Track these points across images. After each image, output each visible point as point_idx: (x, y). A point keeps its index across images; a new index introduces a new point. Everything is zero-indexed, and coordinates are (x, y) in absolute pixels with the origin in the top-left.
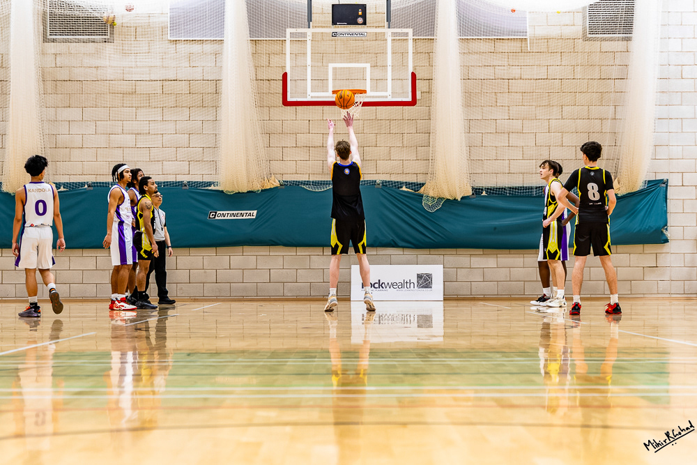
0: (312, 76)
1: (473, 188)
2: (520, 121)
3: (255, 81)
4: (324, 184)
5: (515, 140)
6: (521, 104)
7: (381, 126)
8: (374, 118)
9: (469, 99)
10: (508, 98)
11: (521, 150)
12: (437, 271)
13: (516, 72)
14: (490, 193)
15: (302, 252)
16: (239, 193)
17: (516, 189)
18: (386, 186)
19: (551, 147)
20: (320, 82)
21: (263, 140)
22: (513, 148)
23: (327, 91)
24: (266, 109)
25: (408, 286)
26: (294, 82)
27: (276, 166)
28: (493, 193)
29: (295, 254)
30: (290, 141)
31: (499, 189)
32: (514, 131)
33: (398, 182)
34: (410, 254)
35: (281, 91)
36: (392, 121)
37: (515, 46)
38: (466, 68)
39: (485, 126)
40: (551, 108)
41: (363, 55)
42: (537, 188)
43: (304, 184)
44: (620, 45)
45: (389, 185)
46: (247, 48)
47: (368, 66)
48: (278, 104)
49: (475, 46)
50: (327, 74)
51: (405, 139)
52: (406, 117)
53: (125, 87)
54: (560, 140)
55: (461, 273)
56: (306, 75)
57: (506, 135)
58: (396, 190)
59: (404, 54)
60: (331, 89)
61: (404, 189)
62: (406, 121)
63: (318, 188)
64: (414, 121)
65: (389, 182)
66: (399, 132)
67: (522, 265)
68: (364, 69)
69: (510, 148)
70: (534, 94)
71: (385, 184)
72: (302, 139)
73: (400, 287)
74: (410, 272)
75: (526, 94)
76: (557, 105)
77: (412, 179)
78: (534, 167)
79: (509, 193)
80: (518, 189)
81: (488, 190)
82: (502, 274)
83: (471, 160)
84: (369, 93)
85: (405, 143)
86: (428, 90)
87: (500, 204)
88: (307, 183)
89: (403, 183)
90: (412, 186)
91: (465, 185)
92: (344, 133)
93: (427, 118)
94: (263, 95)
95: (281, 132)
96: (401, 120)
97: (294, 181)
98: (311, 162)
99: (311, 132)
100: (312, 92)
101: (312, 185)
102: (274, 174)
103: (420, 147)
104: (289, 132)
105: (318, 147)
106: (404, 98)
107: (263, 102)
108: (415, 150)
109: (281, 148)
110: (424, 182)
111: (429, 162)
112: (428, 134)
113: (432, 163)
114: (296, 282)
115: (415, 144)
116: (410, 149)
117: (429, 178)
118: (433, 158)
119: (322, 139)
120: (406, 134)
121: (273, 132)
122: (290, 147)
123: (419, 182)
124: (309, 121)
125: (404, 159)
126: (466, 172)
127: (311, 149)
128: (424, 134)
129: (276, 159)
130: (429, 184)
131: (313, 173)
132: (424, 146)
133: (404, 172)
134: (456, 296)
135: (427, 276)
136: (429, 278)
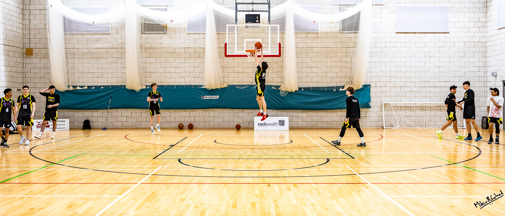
1: (299, 88)
2: (316, 63)
4: (244, 86)
5: (314, 70)
6: (316, 57)
9: (298, 55)
10: (312, 54)
11: (316, 73)
12: (286, 119)
13: (314, 45)
15: (235, 111)
16: (212, 89)
17: (314, 88)
21: (221, 70)
23: (243, 51)
24: (222, 58)
25: (276, 125)
27: (226, 80)
28: (306, 89)
29: (233, 111)
30: (231, 70)
31: (308, 88)
32: (314, 66)
33: (271, 85)
37: (314, 35)
38: (297, 43)
39: (303, 65)
40: (328, 58)
42: (322, 87)
44: (353, 35)
45: (268, 86)
46: (215, 36)
49: (300, 35)
51: (274, 70)
52: (277, 60)
53: (171, 50)
54: (331, 70)
55: (294, 119)
57: (311, 68)
58: (270, 88)
60: (245, 50)
61: (273, 88)
63: (242, 87)
64: (277, 63)
66: (271, 67)
67: (316, 115)
69: (312, 73)
70: (321, 53)
72: (236, 69)
73: (273, 125)
74: (276, 120)
75: (318, 53)
76: (330, 57)
77: (276, 84)
78: (321, 80)
79: (312, 90)
81: (304, 88)
82: (309, 119)
83: (298, 77)
87: (309, 93)
88: (237, 86)
89: (273, 86)
90: (276, 87)
91: (296, 86)
92: (251, 67)
93: (282, 62)
94: (221, 53)
95: (228, 67)
96: (272, 62)
97: (232, 85)
98: (239, 78)
99: (239, 67)
100: (237, 51)
101: (239, 86)
102: (225, 82)
103: (279, 73)
104: (231, 67)
105: (241, 72)
106: (276, 54)
107: (221, 56)
108: (277, 74)
109: (228, 73)
110: (280, 85)
111: (282, 78)
112: (282, 68)
113: (284, 78)
114: (233, 122)
115: (277, 71)
116: (275, 73)
117: (282, 84)
118: (284, 76)
119: (243, 69)
120: (274, 68)
121: (225, 67)
122: (231, 72)
123: (278, 85)
124: (238, 63)
125: (273, 77)
126: (296, 81)
127: (239, 73)
128: (280, 68)
129: (226, 77)
130: (282, 86)
131: (239, 82)
132: (281, 72)
133: (273, 82)
134: (293, 128)
135: (282, 121)
136: (284, 122)
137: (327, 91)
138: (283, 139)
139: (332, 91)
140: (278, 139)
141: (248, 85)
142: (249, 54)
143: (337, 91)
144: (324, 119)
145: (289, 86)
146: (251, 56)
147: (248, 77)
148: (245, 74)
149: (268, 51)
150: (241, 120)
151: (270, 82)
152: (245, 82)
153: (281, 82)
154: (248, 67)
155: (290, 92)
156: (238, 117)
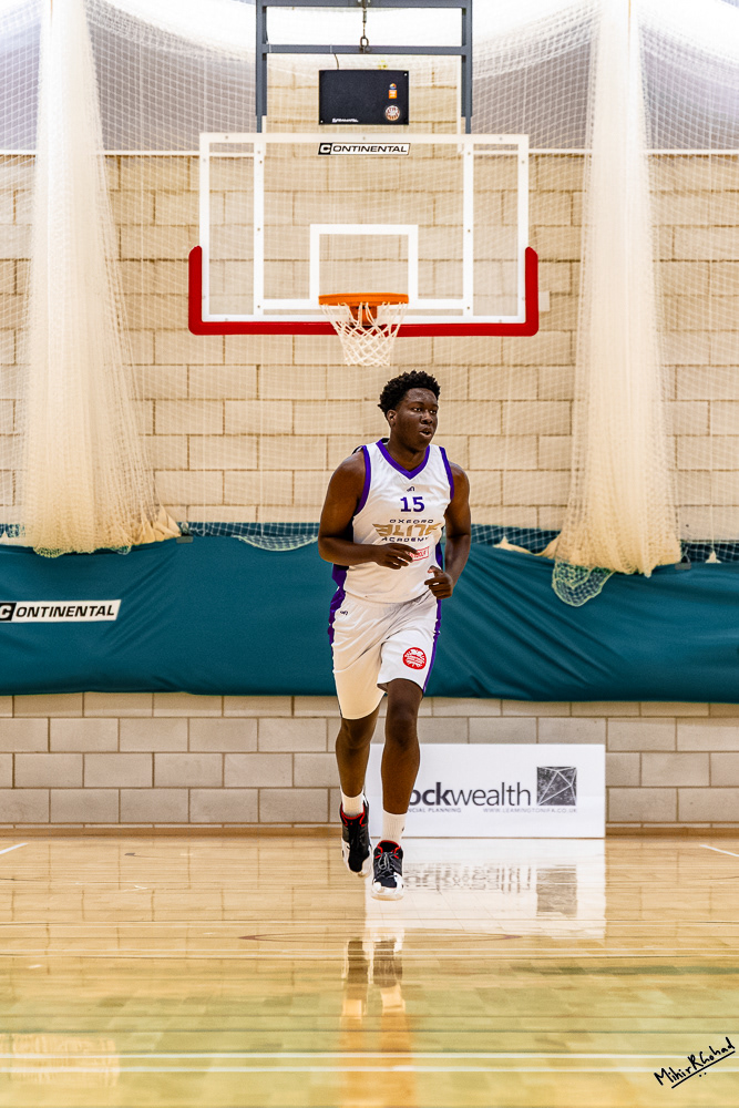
0: (266, 252)
1: (684, 546)
3: (116, 264)
4: (296, 532)
7: (445, 382)
8: (428, 360)
9: (675, 312)
12: (588, 760)
14: (729, 556)
15: (239, 709)
16: (74, 553)
20: (287, 266)
21: (138, 417)
23: (305, 294)
24: (145, 338)
25: (514, 800)
26: (218, 266)
27: (172, 485)
28: (736, 558)
29: (219, 713)
30: (207, 421)
33: (488, 528)
34: (519, 715)
35: (185, 289)
36: (473, 369)
38: (667, 231)
39: (717, 382)
41: (399, 196)
43: (245, 532)
46: (97, 176)
47: (411, 231)
48: (177, 324)
50: (306, 247)
51: (507, 417)
52: (510, 358)
55: (655, 767)
56: (252, 249)
58: (485, 548)
59: (507, 194)
60: (315, 291)
61: (505, 545)
62: (512, 370)
63: (279, 542)
64: (531, 369)
66: (491, 396)
68: (401, 241)
72: (240, 415)
73: (493, 801)
74: (519, 762)
77: (525, 520)
81: (723, 549)
83: (678, 471)
84: (415, 302)
85: (508, 425)
86: (568, 289)
88: (252, 529)
89: (502, 531)
90: (526, 539)
91: (664, 535)
92: (349, 398)
93: (565, 361)
94: (138, 301)
95: (185, 396)
96: (496, 365)
97: (217, 524)
98: (261, 473)
99: (262, 397)
100: (266, 297)
101: (265, 534)
102: (165, 505)
103: (547, 438)
104: (204, 396)
105: (280, 435)
106: (504, 315)
107: (138, 317)
108: (535, 445)
109: (185, 438)
110: (556, 529)
111: (570, 476)
112: (568, 404)
113: (577, 477)
114: (223, 787)
115: (535, 429)
116: (520, 441)
117: (571, 518)
118: (581, 466)
119: (291, 414)
120: (509, 403)
121: (164, 396)
122: (208, 436)
123: (543, 529)
124: (258, 366)
125: (505, 467)
126: (665, 502)
127: (262, 439)
128: (556, 403)
129: (171, 466)
130: (570, 533)
131: (266, 503)
132: (557, 435)
133: (505, 503)
134: (639, 825)
135: (562, 772)
136: (569, 778)
138: (569, 912)
140: (531, 899)
142: (338, 315)
145: (619, 535)
146: (353, 327)
147: (325, 468)
148: (307, 449)
149: (461, 296)
150: (273, 776)
151: (483, 505)
152: (309, 503)
153: (557, 503)
154: (324, 398)
155: (622, 574)
156: (258, 752)
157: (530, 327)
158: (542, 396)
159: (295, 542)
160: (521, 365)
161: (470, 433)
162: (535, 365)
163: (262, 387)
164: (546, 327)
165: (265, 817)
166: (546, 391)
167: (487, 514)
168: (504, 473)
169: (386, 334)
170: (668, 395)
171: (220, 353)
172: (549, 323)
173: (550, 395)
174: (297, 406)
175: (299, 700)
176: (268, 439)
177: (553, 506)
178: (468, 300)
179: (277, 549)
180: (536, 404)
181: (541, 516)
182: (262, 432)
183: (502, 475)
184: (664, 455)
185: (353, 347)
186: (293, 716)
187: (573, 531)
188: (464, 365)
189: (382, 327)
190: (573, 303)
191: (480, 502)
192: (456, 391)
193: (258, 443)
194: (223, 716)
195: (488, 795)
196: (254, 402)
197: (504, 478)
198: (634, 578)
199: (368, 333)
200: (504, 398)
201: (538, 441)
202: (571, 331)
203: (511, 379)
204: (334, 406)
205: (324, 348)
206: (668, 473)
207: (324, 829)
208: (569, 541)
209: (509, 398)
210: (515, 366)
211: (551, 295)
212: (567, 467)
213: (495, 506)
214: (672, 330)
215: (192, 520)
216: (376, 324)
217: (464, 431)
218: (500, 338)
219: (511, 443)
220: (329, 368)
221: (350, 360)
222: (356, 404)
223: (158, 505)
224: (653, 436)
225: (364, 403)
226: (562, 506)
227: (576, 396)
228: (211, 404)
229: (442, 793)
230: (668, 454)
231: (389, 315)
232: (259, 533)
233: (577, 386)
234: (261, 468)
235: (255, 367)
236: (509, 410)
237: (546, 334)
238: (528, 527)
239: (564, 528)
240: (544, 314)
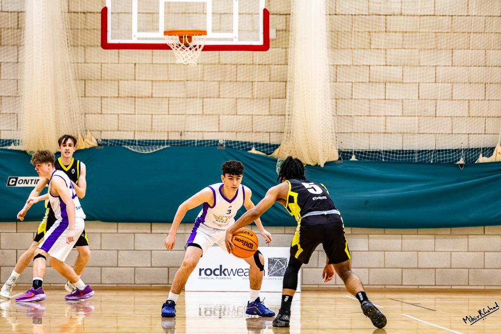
0: (138, 9)
1: (340, 152)
2: (399, 69)
3: (67, 14)
4: (153, 144)
5: (393, 92)
6: (400, 46)
7: (225, 72)
8: (217, 61)
9: (336, 39)
10: (386, 39)
11: (401, 104)
13: (395, 6)
14: (361, 157)
15: (125, 229)
17: (393, 153)
18: (231, 147)
19: (438, 102)
20: (149, 16)
21: (77, 88)
22: (390, 101)
23: (157, 30)
24: (81, 50)
26: (116, 16)
27: (93, 121)
28: (365, 158)
29: (116, 231)
30: (110, 90)
31: (373, 152)
32: (391, 80)
33: (245, 143)
35: (99, 26)
36: (239, 66)
38: (332, 1)
39: (356, 74)
40: (439, 52)
42: (419, 152)
43: (128, 144)
45: (235, 146)
48: (96, 43)
50: (158, 7)
51: (255, 89)
52: (257, 61)
54: (449, 92)
56: (132, 7)
57: (382, 85)
58: (244, 152)
60: (162, 29)
61: (253, 151)
62: (257, 66)
63: (145, 149)
64: (267, 66)
65: (234, 142)
66: (247, 79)
67: (399, 248)
68: (204, 5)
69: (387, 101)
70: (418, 34)
71: (230, 145)
72: (127, 87)
73: (247, 274)
75: (407, 34)
76: (446, 49)
77: (263, 139)
78: (417, 125)
79: (385, 159)
80: (396, 153)
81: (358, 153)
82: (375, 259)
83: (336, 115)
84: (210, 34)
85: (255, 94)
86: (284, 28)
87: (373, 171)
88: (132, 143)
89: (252, 144)
90: (263, 148)
91: (330, 147)
92: (179, 79)
93: (283, 62)
94: (78, 32)
95: (100, 78)
96: (250, 64)
97: (115, 140)
98: (136, 116)
99: (137, 78)
100: (139, 31)
101: (138, 145)
102: (90, 131)
103: (274, 100)
104: (109, 78)
105: (145, 97)
106: (254, 41)
107: (77, 40)
108: (268, 103)
109: (100, 98)
110: (278, 143)
111: (285, 118)
112: (284, 83)
113: (289, 119)
114: (117, 267)
115: (268, 96)
116: (261, 101)
117: (285, 138)
118: (290, 113)
119: (151, 87)
120: (256, 83)
121: (90, 78)
122: (111, 97)
123: (272, 143)
124: (135, 64)
125: (254, 114)
126: (331, 131)
127: (137, 99)
128: (278, 83)
129: (93, 112)
130: (285, 146)
131: (139, 130)
132: (279, 98)
133: (254, 131)
134: (317, 286)
135: (280, 260)
136: (283, 263)
137: (437, 163)
139: (453, 164)
141: (169, 142)
142: (173, 40)
143: (471, 162)
144: (427, 260)
145: (309, 147)
146: (180, 46)
147: (167, 113)
148: (159, 104)
149: (232, 31)
150: (141, 261)
151: (243, 132)
152: (159, 130)
153: (279, 131)
154: (167, 79)
155: (310, 165)
156: (134, 250)
157: (265, 47)
158: (272, 80)
159: (152, 149)
160: (262, 64)
161: (237, 97)
162: (268, 64)
163: (137, 74)
164: (274, 46)
165: (138, 281)
166: (274, 77)
167: (245, 136)
168: (254, 116)
169: (196, 50)
170: (332, 79)
171: (117, 58)
172: (276, 44)
173: (275, 79)
174: (154, 84)
175: (155, 226)
176: (140, 99)
177: (277, 132)
178: (236, 33)
179: (144, 152)
180: (269, 83)
181: (271, 137)
182: (137, 96)
183: (252, 118)
184: (330, 108)
185: (180, 56)
186: (151, 233)
187: (286, 144)
188: (234, 64)
189: (195, 46)
190: (287, 34)
191: (242, 130)
192: (231, 77)
193: (135, 101)
194: (117, 233)
195: (245, 271)
196: (133, 81)
197: (254, 118)
198: (316, 167)
199: (188, 49)
200: (253, 80)
201: (270, 101)
202: (286, 48)
203: (257, 71)
204: (172, 83)
205: (167, 56)
206: (332, 117)
207: (166, 287)
208: (285, 149)
209: (256, 80)
210: (259, 65)
211: (276, 31)
212: (283, 114)
213: (249, 132)
214: (335, 48)
215: (103, 138)
216: (191, 45)
217: (234, 96)
218: (251, 52)
219: (257, 102)
220: (169, 65)
221: (178, 61)
222: (182, 83)
223: (86, 131)
224: (325, 99)
225: (186, 82)
226: (281, 132)
227: (288, 79)
228: (113, 82)
229: (222, 271)
230: (332, 108)
231: (197, 40)
232: (135, 145)
233: (289, 75)
234: (136, 113)
235: (133, 65)
236: (256, 86)
237: (274, 49)
238: (265, 142)
239: (282, 143)
240: (273, 40)
